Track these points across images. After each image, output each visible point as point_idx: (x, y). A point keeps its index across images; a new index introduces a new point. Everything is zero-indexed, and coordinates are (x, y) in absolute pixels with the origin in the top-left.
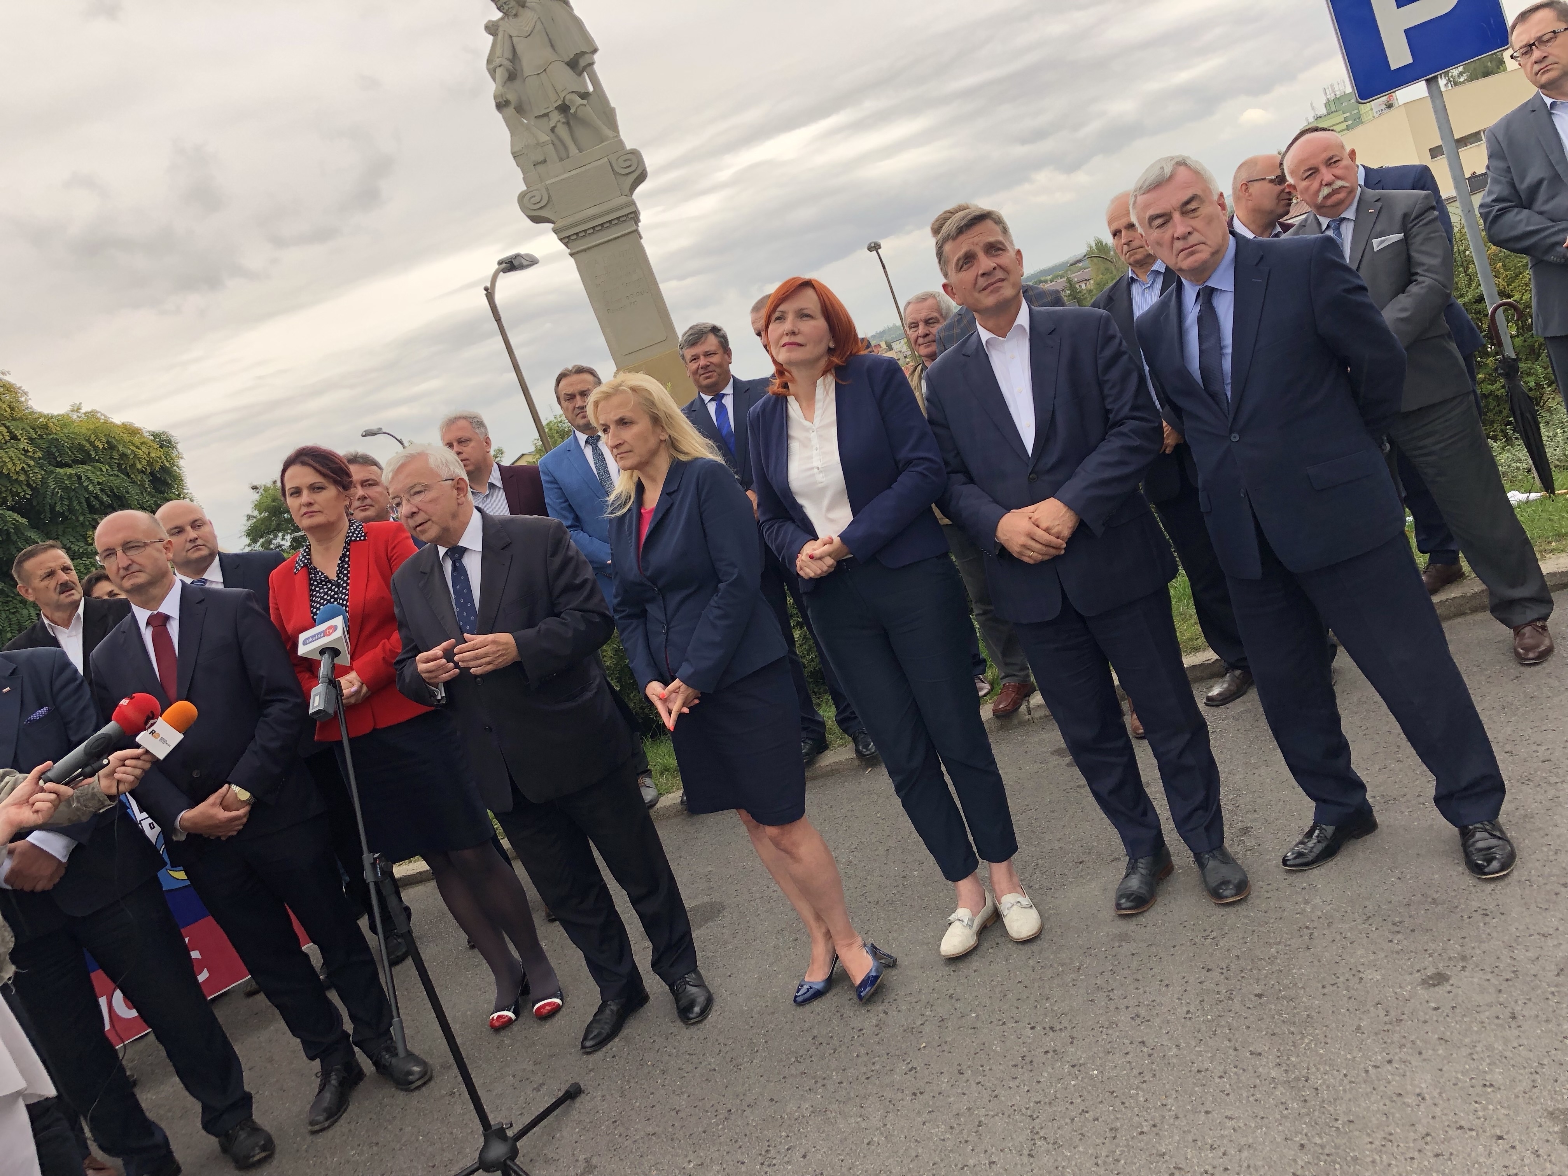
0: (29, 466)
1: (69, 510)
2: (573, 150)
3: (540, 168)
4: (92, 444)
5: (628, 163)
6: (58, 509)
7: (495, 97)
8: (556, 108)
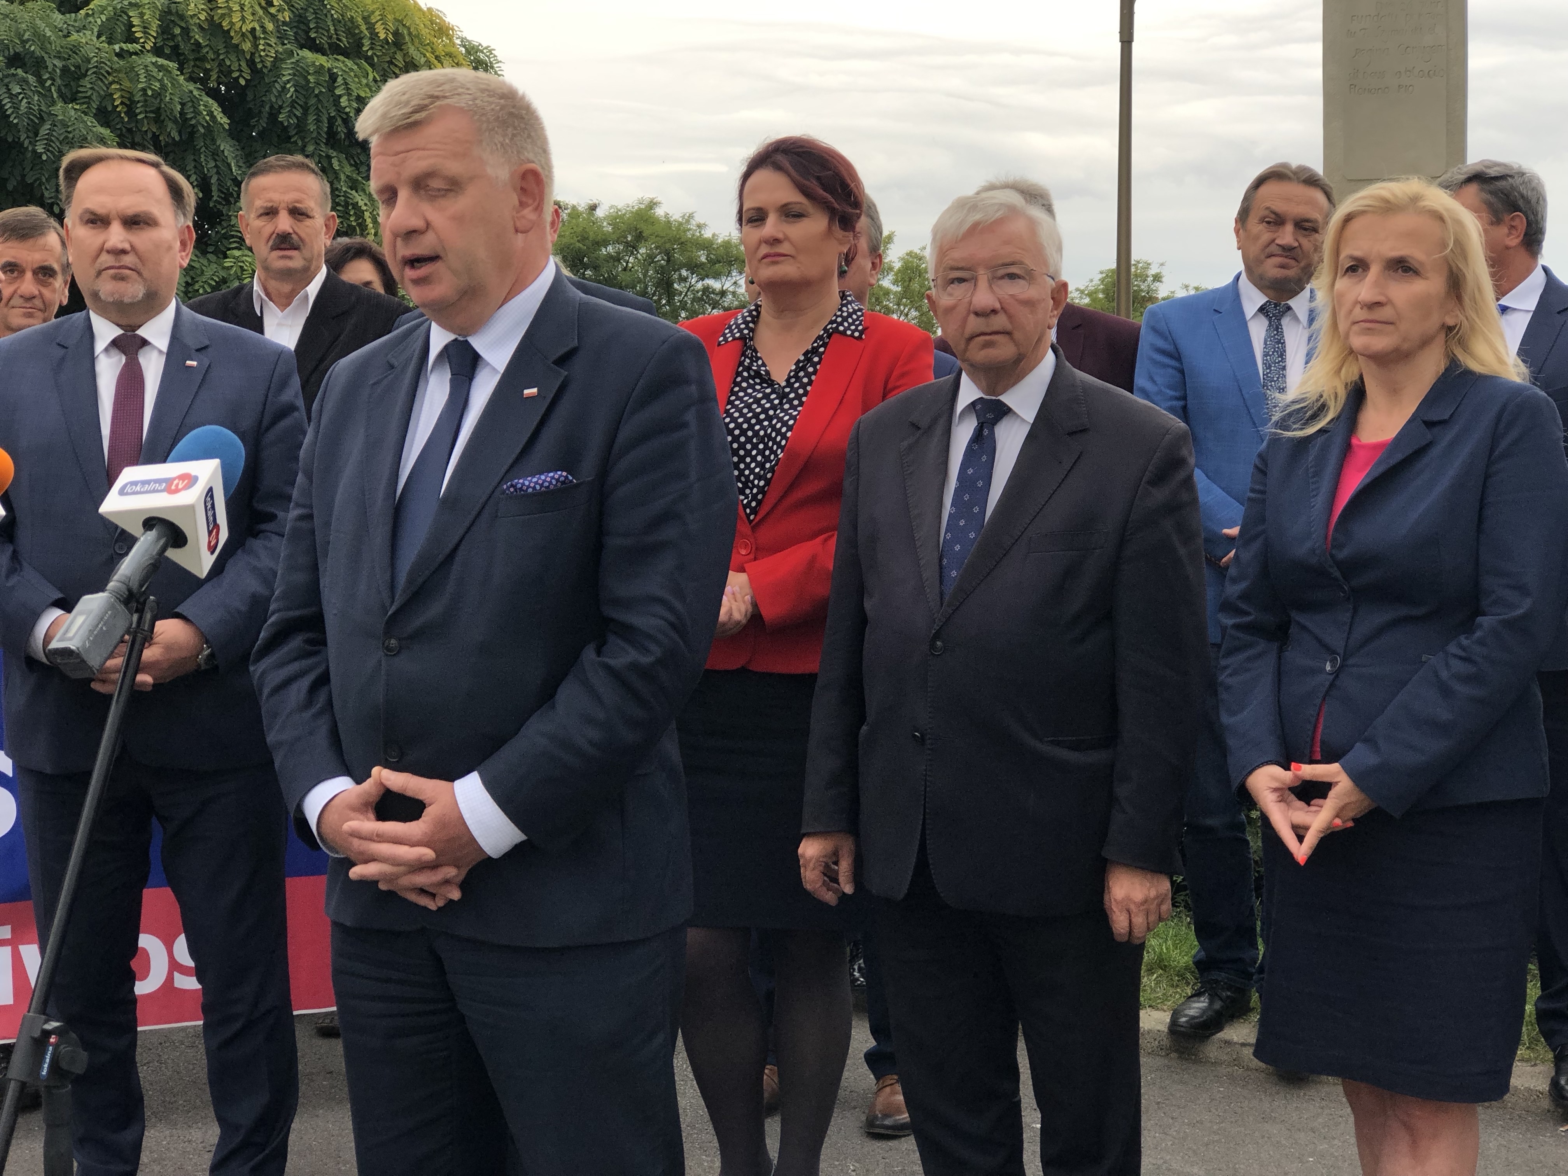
0: (264, 31)
1: (298, 126)
4: (371, 27)
6: (282, 117)
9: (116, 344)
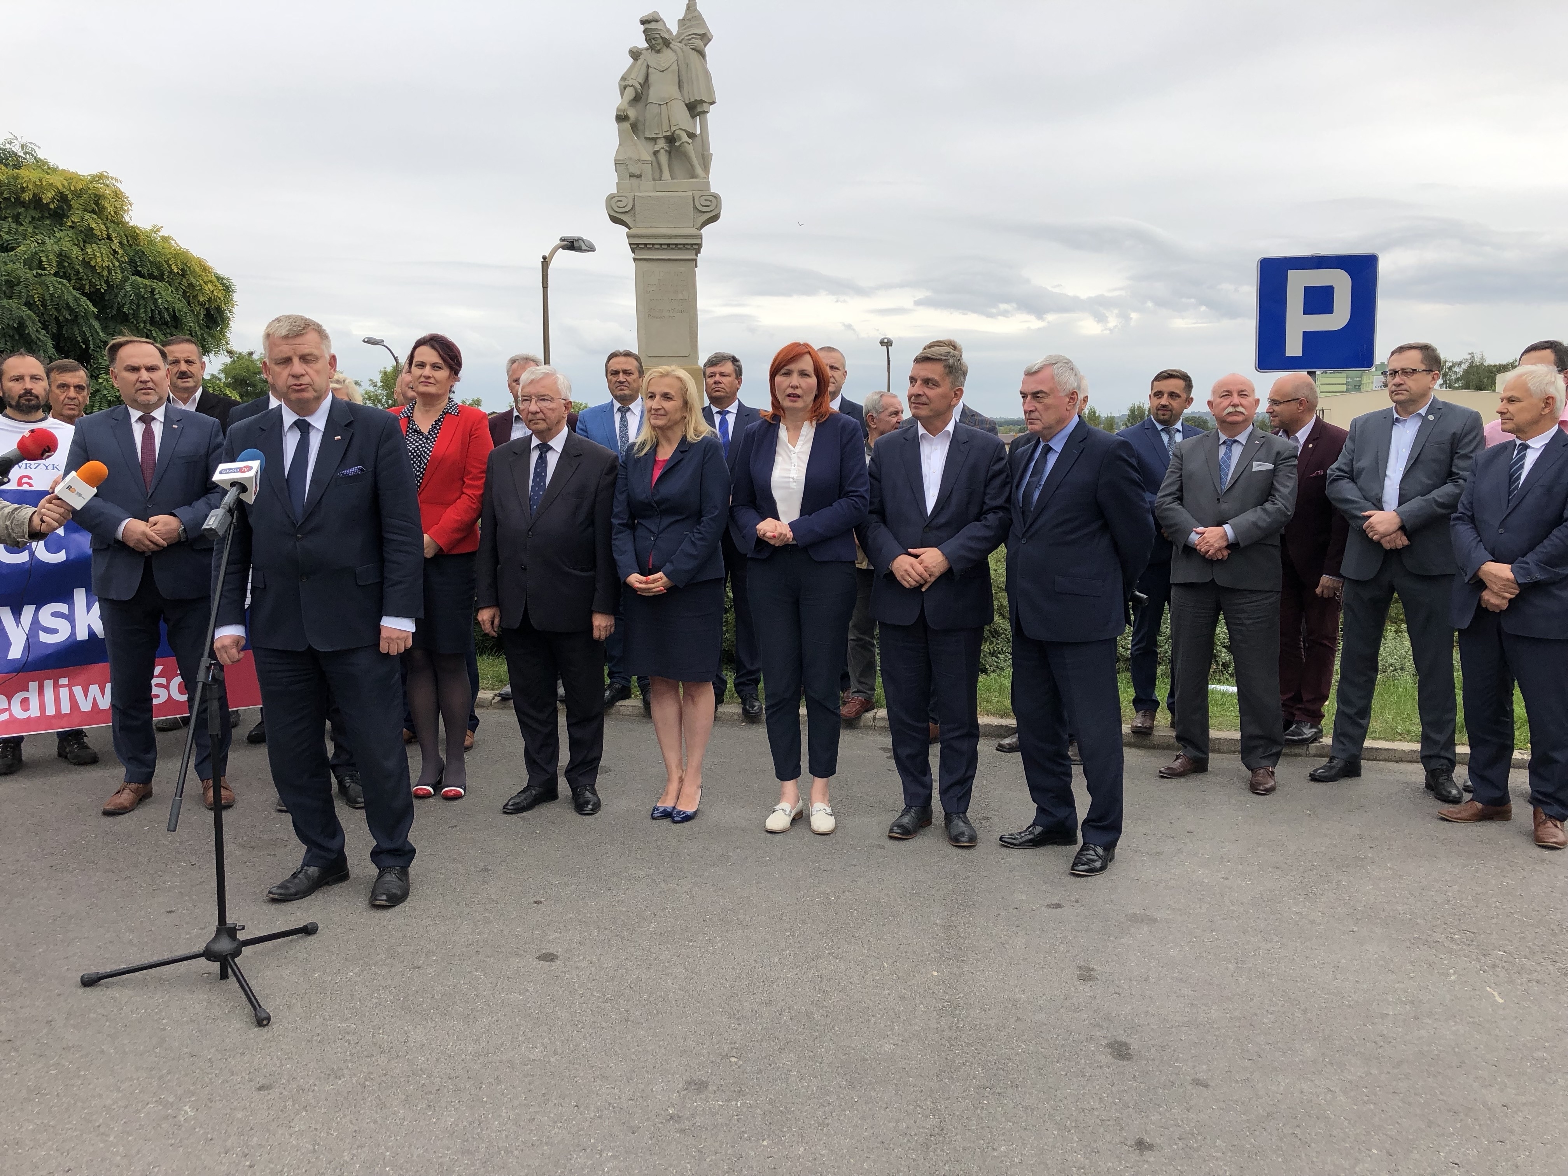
2: (666, 174)
3: (634, 181)
5: (708, 203)
7: (618, 110)
8: (665, 137)
9: (140, 419)
